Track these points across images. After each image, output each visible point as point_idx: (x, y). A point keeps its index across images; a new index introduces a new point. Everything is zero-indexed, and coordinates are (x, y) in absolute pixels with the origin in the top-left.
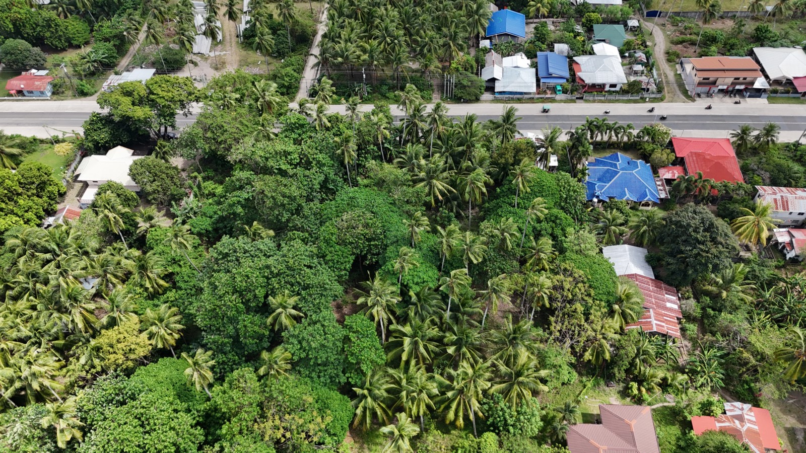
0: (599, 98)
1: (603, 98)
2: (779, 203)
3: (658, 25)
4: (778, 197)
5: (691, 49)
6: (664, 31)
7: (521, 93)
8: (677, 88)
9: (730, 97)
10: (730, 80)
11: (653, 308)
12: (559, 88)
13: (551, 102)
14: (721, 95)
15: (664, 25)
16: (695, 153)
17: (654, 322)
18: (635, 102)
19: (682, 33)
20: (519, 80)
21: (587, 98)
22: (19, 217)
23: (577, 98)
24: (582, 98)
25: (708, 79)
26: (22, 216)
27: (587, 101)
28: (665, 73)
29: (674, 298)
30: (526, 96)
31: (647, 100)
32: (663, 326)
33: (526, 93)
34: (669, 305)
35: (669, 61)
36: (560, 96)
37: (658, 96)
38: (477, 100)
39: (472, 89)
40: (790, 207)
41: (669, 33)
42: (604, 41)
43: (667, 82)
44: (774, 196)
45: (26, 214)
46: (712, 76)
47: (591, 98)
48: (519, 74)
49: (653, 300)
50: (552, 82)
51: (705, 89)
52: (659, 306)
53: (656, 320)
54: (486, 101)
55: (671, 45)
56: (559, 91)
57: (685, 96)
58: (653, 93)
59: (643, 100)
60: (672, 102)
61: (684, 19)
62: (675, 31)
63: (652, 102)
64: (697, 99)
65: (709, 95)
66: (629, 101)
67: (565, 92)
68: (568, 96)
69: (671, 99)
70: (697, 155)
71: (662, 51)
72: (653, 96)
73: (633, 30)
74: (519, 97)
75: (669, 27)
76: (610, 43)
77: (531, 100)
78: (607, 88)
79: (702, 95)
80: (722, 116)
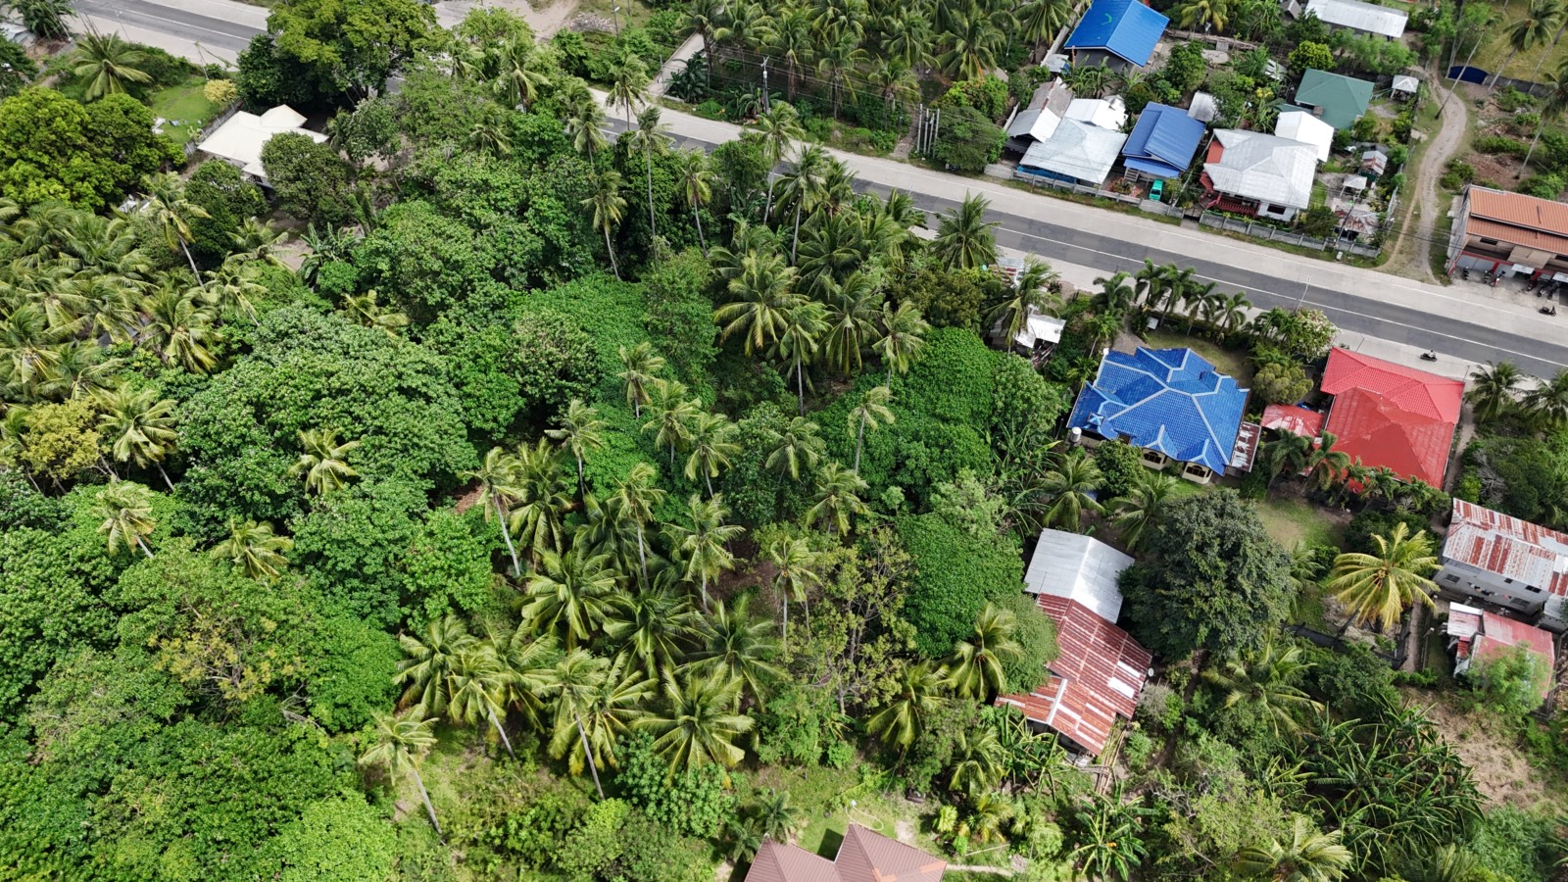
0: (1234, 228)
1: (1242, 230)
2: (1487, 550)
3: (1467, 101)
4: (1489, 537)
5: (1511, 170)
6: (1472, 116)
7: (1070, 179)
8: (1426, 247)
9: (1539, 295)
10: (1542, 259)
11: (1072, 679)
12: (1158, 186)
13: (1127, 212)
14: (1517, 287)
15: (1480, 103)
16: (1362, 394)
17: (1058, 705)
18: (1312, 254)
19: (1511, 130)
20: (1076, 151)
21: (1208, 222)
22: (66, 186)
23: (1186, 217)
24: (1197, 219)
25: (1494, 243)
26: (72, 185)
27: (1206, 228)
28: (1417, 208)
29: (1137, 674)
30: (1079, 187)
31: (1339, 256)
32: (1073, 721)
33: (1079, 181)
34: (1114, 683)
35: (1444, 183)
36: (1153, 204)
37: (1370, 253)
38: (978, 172)
39: (970, 149)
40: (1507, 566)
41: (1482, 123)
42: (1310, 108)
43: (1412, 232)
44: (1480, 533)
45: (79, 184)
46: (1504, 238)
47: (1217, 224)
48: (1083, 138)
49: (1083, 663)
50: (1150, 170)
51: (1485, 263)
52: (1087, 677)
53: (1063, 702)
54: (995, 179)
55: (1471, 151)
56: (1157, 192)
57: (1433, 268)
58: (1359, 244)
59: (1330, 254)
60: (1395, 273)
61: (1533, 99)
62: (1497, 122)
63: (1349, 263)
64: (1459, 281)
65: (1490, 278)
66: (1297, 250)
67: (1165, 199)
68: (1170, 209)
69: (1396, 266)
70: (1365, 398)
71: (1443, 159)
72: (1358, 251)
73: (1400, 97)
74: (1063, 187)
75: (1491, 109)
76: (1322, 117)
77: (1089, 199)
78: (1263, 211)
79: (1472, 276)
80: (1494, 332)
